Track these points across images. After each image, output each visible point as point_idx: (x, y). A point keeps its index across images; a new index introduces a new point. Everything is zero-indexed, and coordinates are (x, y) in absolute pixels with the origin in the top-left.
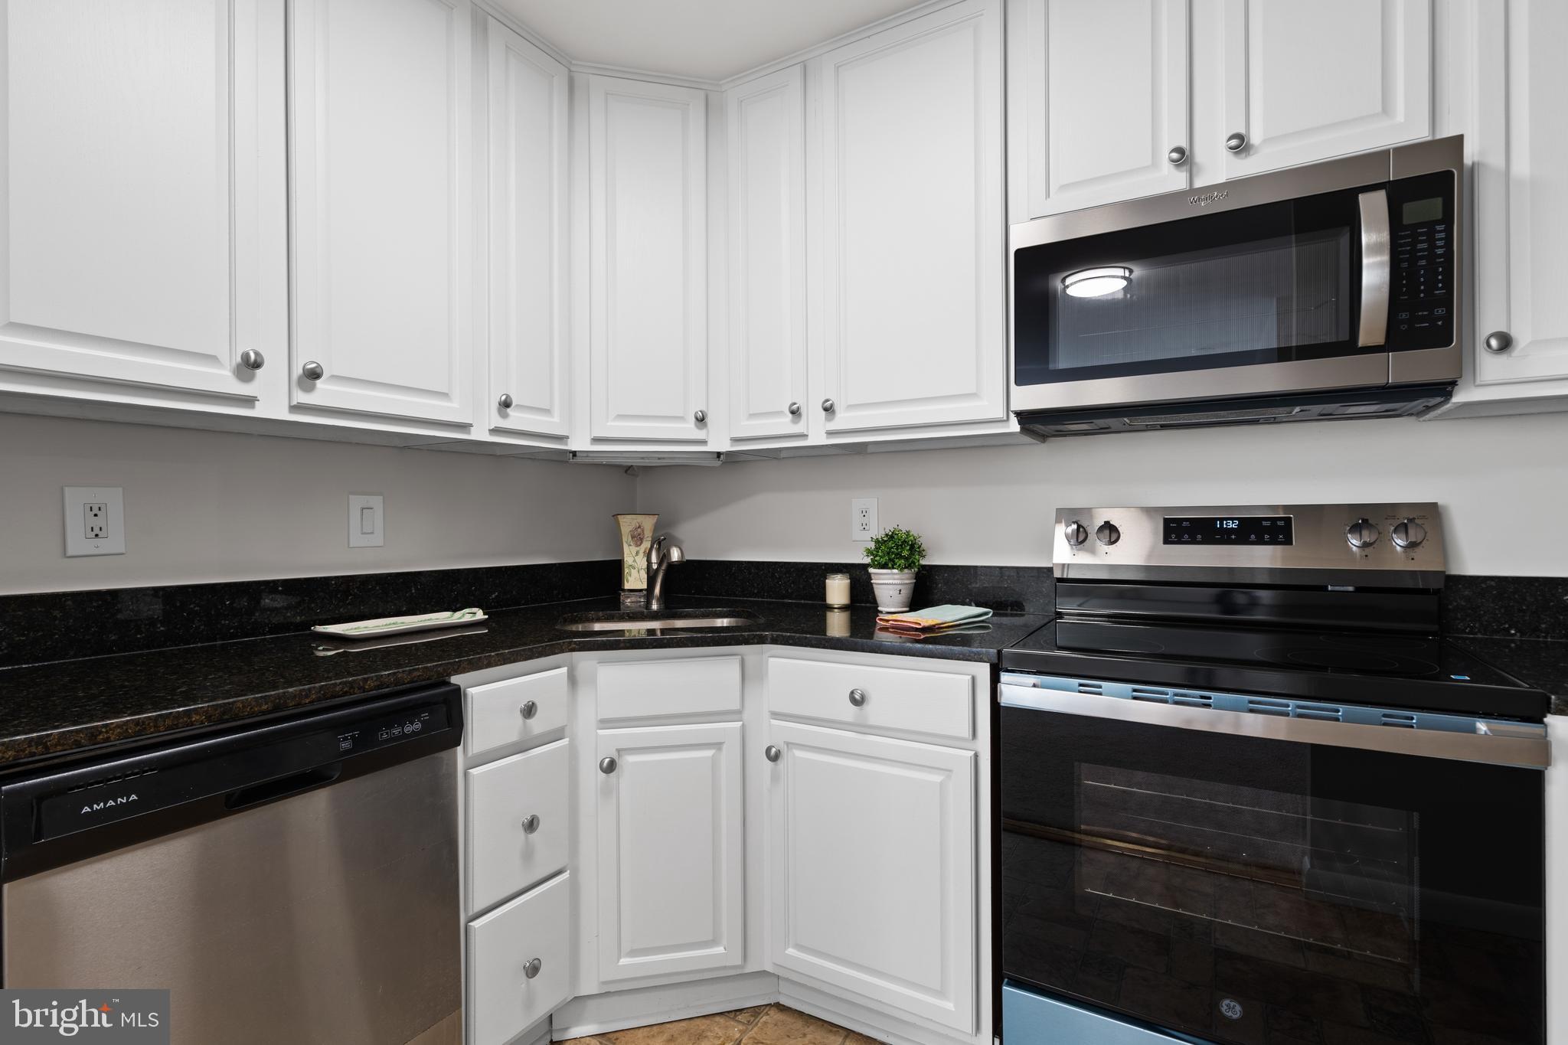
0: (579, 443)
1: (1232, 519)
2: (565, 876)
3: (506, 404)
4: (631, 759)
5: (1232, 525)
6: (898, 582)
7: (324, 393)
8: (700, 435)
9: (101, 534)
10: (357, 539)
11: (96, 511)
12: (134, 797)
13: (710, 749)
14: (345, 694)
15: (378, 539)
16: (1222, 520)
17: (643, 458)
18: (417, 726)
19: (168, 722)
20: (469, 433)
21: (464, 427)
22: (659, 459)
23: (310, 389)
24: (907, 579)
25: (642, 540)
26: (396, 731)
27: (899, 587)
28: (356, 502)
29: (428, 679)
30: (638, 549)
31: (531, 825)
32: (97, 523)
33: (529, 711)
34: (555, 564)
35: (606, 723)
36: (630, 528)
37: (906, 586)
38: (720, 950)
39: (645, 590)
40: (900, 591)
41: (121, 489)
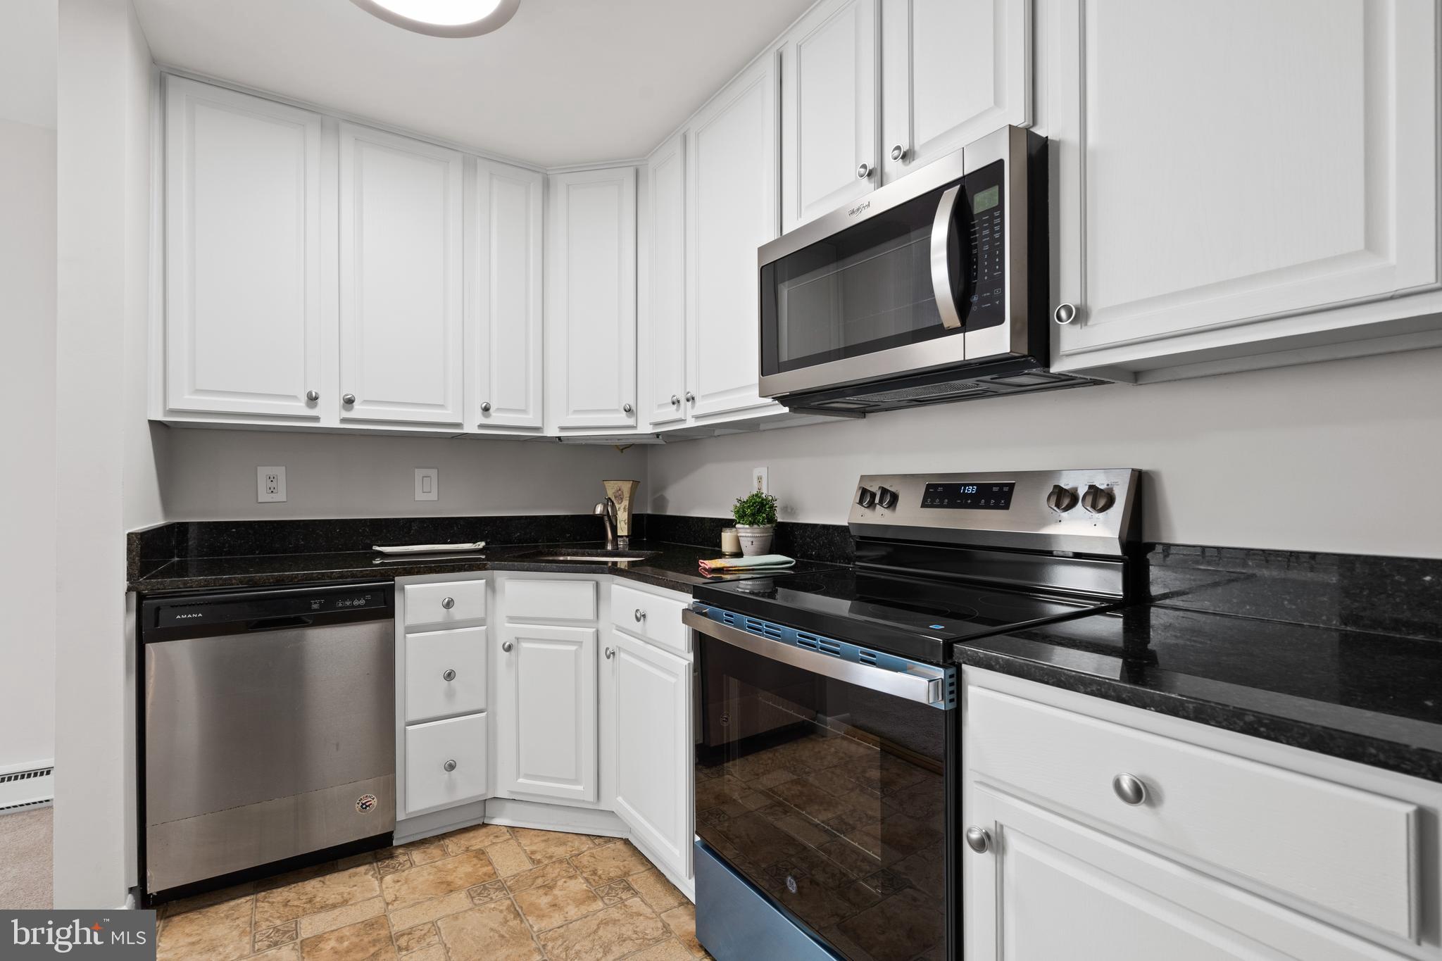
0: (552, 431)
1: (972, 485)
2: (484, 714)
3: (486, 409)
4: (525, 645)
5: (970, 490)
6: (750, 535)
7: (359, 411)
8: (631, 422)
9: (274, 491)
10: (419, 496)
11: (272, 479)
12: (200, 615)
13: (575, 645)
14: (319, 579)
15: (433, 496)
16: (965, 485)
17: (607, 440)
18: (362, 602)
19: (221, 582)
20: (462, 429)
21: (458, 425)
22: (619, 440)
23: (350, 409)
24: (758, 533)
25: (622, 499)
26: (348, 603)
27: (752, 539)
28: (419, 473)
29: (374, 577)
30: (620, 506)
31: (450, 676)
32: (274, 484)
33: (449, 605)
34: (567, 516)
35: (512, 619)
36: (613, 491)
37: (758, 539)
38: (580, 788)
39: (626, 536)
40: (752, 542)
41: (284, 468)
